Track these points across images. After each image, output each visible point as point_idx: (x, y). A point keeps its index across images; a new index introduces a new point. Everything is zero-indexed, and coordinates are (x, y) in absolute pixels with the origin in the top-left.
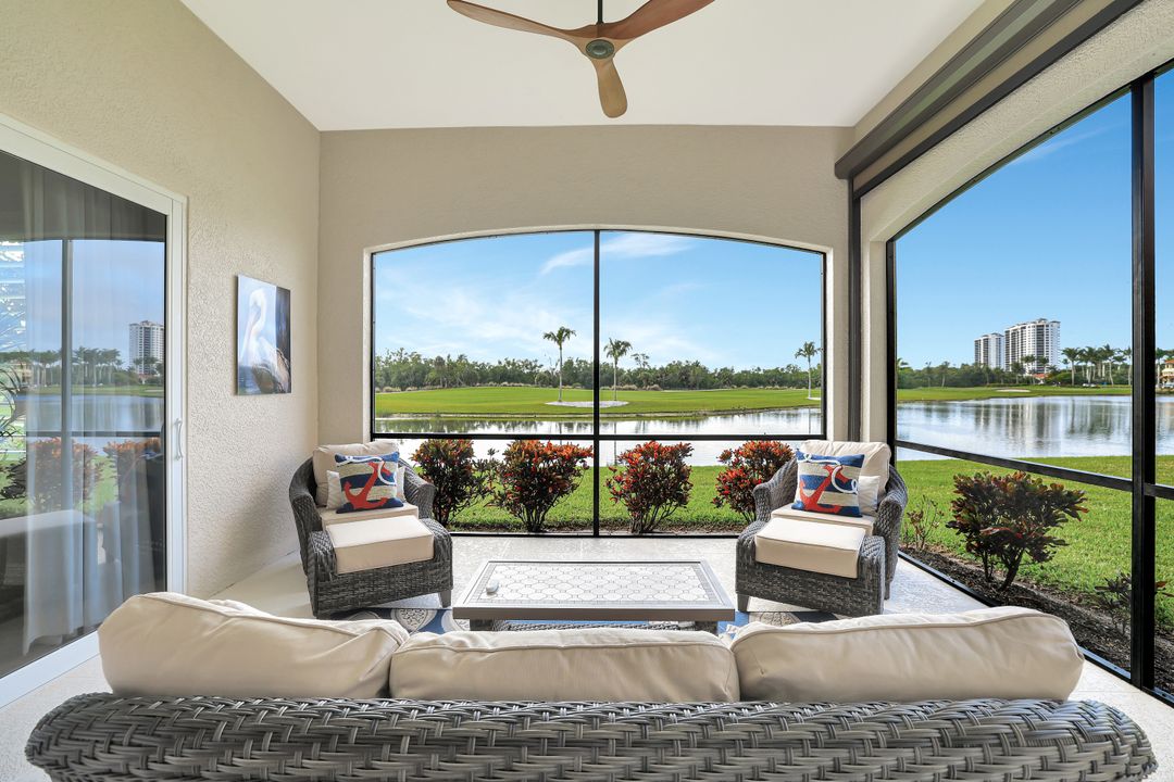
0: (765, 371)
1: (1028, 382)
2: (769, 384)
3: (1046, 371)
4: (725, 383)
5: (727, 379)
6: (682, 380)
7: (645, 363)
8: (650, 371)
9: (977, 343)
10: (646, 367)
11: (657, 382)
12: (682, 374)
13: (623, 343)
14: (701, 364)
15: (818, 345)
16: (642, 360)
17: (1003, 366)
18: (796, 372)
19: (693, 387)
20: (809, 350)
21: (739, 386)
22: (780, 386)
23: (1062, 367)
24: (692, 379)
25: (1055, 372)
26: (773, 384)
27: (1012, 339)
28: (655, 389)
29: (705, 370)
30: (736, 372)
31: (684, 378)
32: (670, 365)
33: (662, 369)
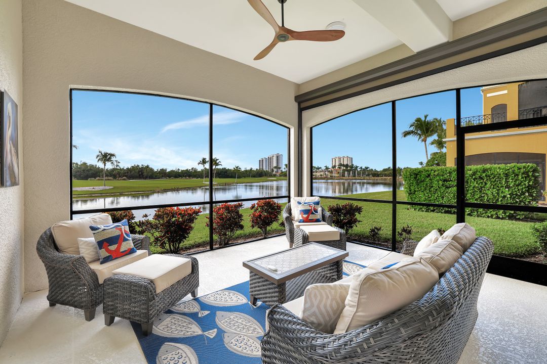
0: (182, 171)
1: (275, 176)
2: (184, 176)
3: (280, 172)
4: (162, 176)
5: (164, 174)
6: (140, 175)
7: (117, 166)
8: (121, 169)
9: (260, 161)
10: (118, 168)
11: (125, 176)
12: (139, 172)
13: (109, 154)
14: (150, 167)
15: (208, 159)
16: (115, 164)
17: (267, 169)
18: (195, 171)
19: (146, 178)
20: (204, 162)
21: (170, 177)
22: (189, 177)
23: (284, 170)
24: (145, 174)
25: (282, 172)
26: (186, 176)
27: (270, 159)
28: (124, 179)
29: (152, 170)
30: (168, 171)
31: (141, 173)
32: (133, 167)
33: (128, 169)
